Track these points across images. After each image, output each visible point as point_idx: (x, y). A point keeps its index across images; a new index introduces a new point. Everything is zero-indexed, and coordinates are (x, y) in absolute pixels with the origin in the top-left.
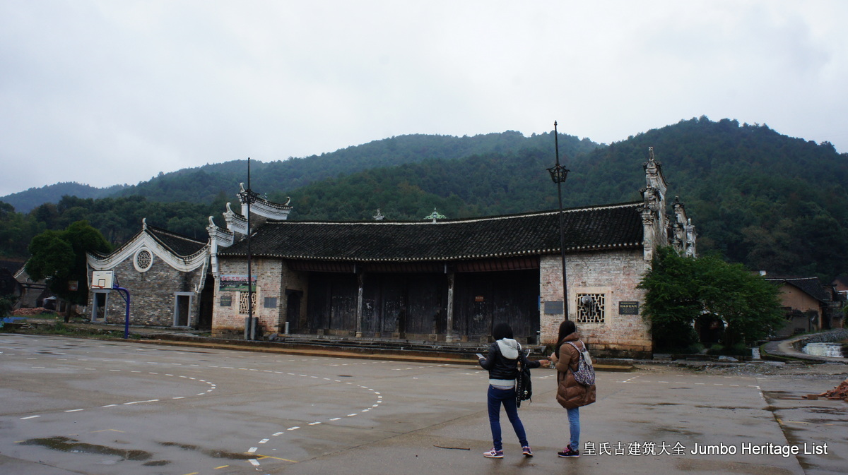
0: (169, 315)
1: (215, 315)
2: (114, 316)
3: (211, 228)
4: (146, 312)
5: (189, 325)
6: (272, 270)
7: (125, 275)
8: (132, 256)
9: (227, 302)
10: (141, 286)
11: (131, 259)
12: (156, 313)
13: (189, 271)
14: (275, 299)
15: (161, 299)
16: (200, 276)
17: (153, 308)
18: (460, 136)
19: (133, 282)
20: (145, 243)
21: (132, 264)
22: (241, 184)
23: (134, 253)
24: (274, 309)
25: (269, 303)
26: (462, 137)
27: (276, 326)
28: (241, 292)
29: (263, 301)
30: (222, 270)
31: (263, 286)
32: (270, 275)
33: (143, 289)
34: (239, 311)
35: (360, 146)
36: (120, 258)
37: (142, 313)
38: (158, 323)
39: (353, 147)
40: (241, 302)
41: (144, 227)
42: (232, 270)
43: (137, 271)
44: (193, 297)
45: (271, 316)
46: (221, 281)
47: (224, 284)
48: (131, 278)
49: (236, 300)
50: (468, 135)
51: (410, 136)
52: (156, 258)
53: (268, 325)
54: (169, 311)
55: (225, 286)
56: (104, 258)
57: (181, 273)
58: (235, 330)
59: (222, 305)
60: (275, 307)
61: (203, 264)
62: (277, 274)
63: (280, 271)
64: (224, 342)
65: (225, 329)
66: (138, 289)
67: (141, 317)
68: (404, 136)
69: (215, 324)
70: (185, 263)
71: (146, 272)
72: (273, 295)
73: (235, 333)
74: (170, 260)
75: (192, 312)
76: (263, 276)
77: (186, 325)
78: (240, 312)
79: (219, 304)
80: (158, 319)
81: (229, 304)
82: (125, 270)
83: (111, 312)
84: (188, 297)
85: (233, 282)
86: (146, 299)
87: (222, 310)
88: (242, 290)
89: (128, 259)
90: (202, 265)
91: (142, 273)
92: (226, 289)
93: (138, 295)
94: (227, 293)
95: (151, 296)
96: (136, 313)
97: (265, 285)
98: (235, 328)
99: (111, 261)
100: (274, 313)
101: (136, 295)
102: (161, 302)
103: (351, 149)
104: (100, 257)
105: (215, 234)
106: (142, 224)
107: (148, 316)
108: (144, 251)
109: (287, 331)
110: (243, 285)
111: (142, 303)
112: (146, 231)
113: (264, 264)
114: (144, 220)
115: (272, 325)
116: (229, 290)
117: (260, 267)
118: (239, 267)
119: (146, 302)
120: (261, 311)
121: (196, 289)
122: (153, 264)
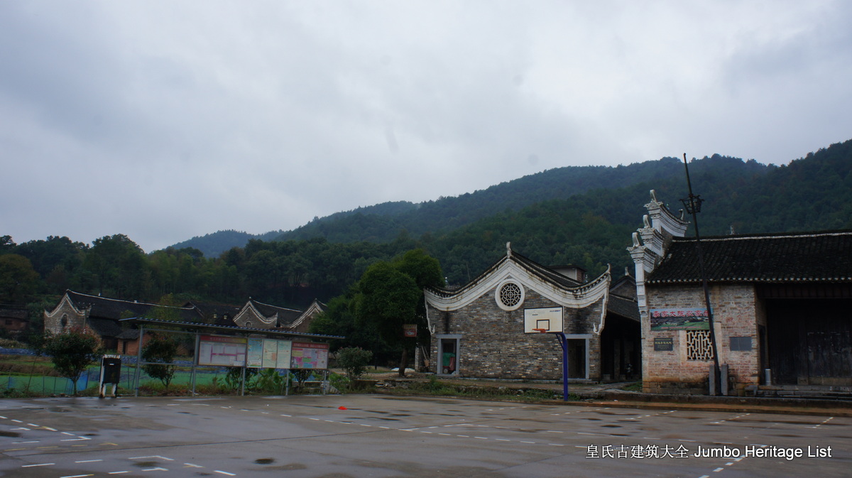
0: (555, 364)
1: (645, 363)
2: (471, 367)
3: (636, 248)
4: (520, 363)
5: (587, 377)
6: (738, 300)
7: (483, 315)
8: (493, 291)
9: (665, 345)
10: (510, 328)
11: (491, 295)
12: (535, 363)
13: (581, 307)
14: (749, 338)
15: (540, 344)
16: (599, 314)
17: (530, 357)
18: (615, 166)
19: (497, 323)
20: (511, 273)
21: (493, 301)
22: (652, 191)
23: (496, 287)
24: (748, 352)
25: (737, 343)
26: (616, 167)
27: (754, 375)
28: (688, 331)
29: (727, 341)
30: (653, 303)
31: (725, 322)
32: (734, 306)
33: (514, 332)
34: (686, 356)
35: (511, 182)
36: (474, 295)
37: (515, 364)
38: (538, 375)
39: (505, 183)
40: (688, 345)
41: (509, 253)
42: (669, 303)
43: (501, 310)
44: (592, 341)
45: (746, 362)
46: (652, 318)
47: (657, 322)
48: (494, 319)
49: (681, 342)
50: (623, 165)
51: (562, 168)
52: (529, 291)
53: (740, 375)
54: (555, 359)
55: (660, 324)
56: (451, 295)
57: (568, 310)
58: (682, 383)
59: (657, 349)
60: (749, 348)
61: (603, 297)
62: (747, 305)
63: (753, 300)
64: (667, 399)
65: (666, 381)
66: (506, 332)
67: (513, 368)
68: (556, 169)
69: (646, 375)
70: (576, 297)
71: (516, 311)
72: (742, 333)
73: (682, 386)
74: (551, 294)
75: (590, 360)
76: (723, 309)
77: (584, 377)
78: (689, 358)
79: (653, 348)
80: (540, 370)
81: (670, 348)
82: (484, 309)
83: (466, 363)
84: (584, 341)
85: (673, 319)
86: (518, 345)
87: (657, 355)
88: (689, 328)
89: (486, 295)
90: (601, 299)
91: (509, 312)
92: (662, 328)
93: (506, 340)
94: (665, 334)
95: (526, 341)
96: (505, 363)
97: (728, 320)
98: (681, 379)
99: (462, 298)
100: (748, 358)
101: (502, 341)
102: (542, 348)
103: (503, 185)
104: (444, 294)
105: (641, 255)
106: (506, 249)
107: (523, 366)
108: (509, 285)
109: (769, 381)
110: (691, 321)
111: (513, 350)
112: (511, 258)
113: (724, 292)
114: (508, 244)
115: (747, 374)
116: (668, 330)
117: (717, 296)
118: (680, 297)
119: (519, 348)
120: (726, 356)
121: (595, 330)
122: (525, 301)
